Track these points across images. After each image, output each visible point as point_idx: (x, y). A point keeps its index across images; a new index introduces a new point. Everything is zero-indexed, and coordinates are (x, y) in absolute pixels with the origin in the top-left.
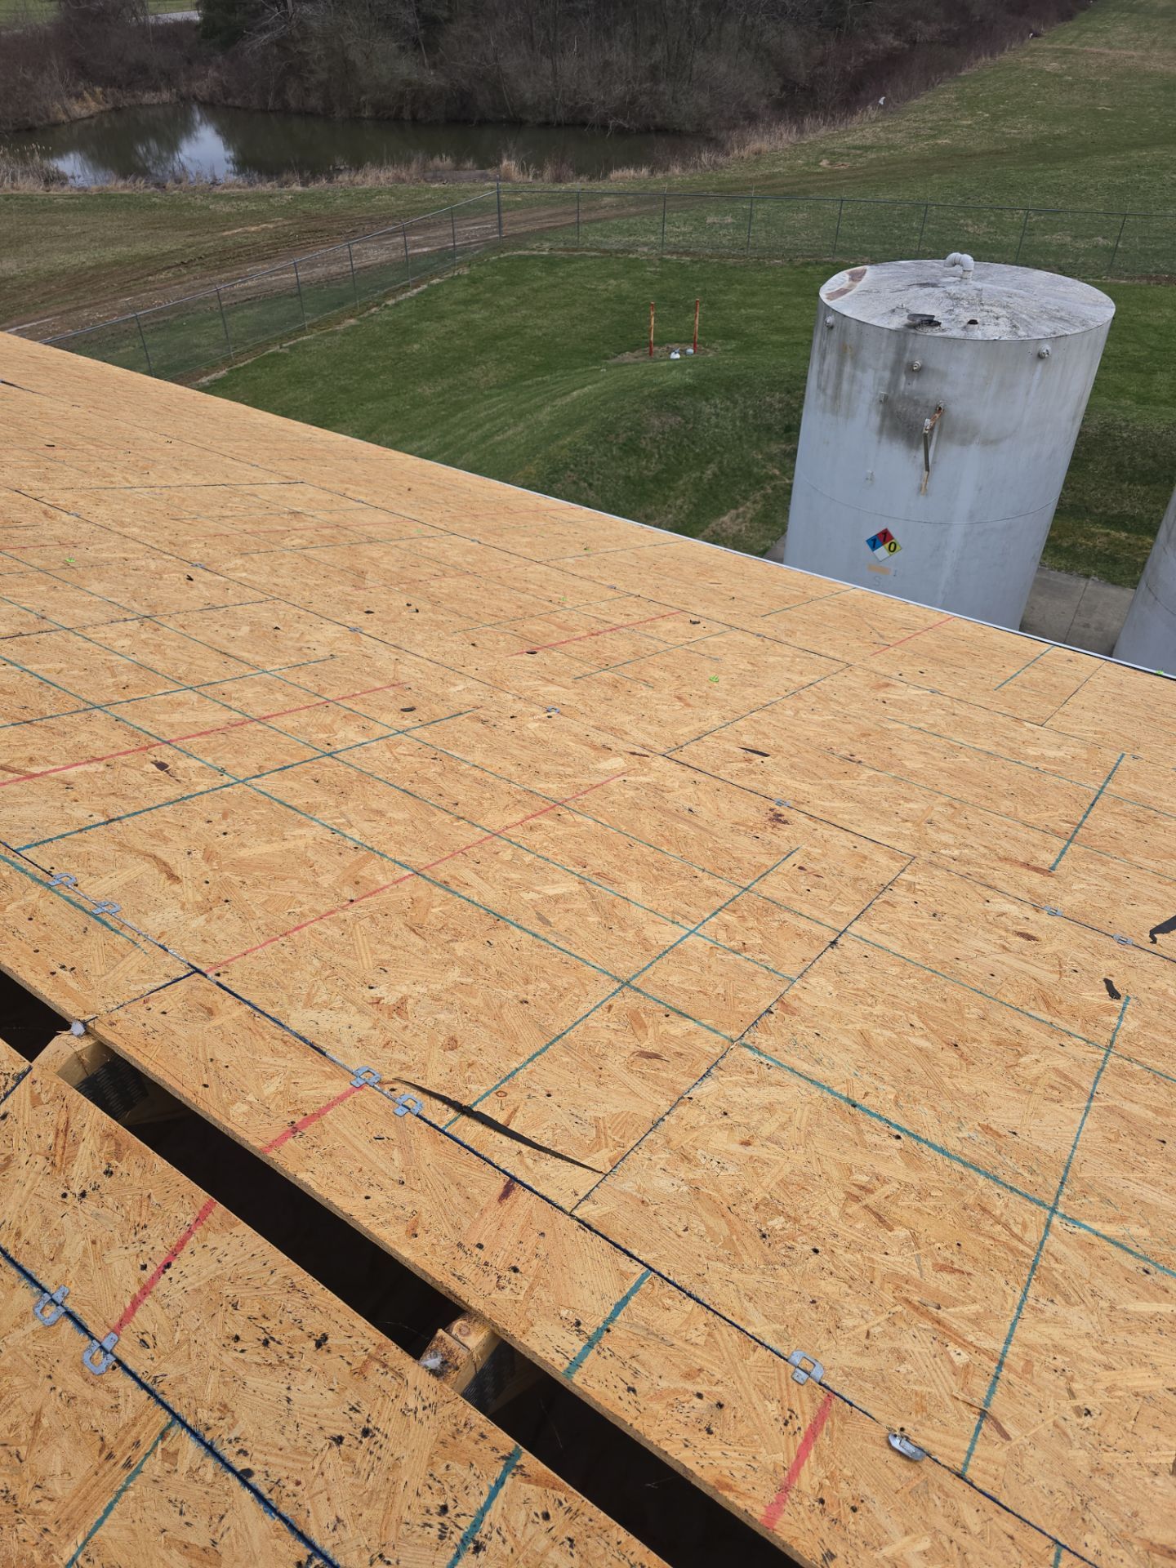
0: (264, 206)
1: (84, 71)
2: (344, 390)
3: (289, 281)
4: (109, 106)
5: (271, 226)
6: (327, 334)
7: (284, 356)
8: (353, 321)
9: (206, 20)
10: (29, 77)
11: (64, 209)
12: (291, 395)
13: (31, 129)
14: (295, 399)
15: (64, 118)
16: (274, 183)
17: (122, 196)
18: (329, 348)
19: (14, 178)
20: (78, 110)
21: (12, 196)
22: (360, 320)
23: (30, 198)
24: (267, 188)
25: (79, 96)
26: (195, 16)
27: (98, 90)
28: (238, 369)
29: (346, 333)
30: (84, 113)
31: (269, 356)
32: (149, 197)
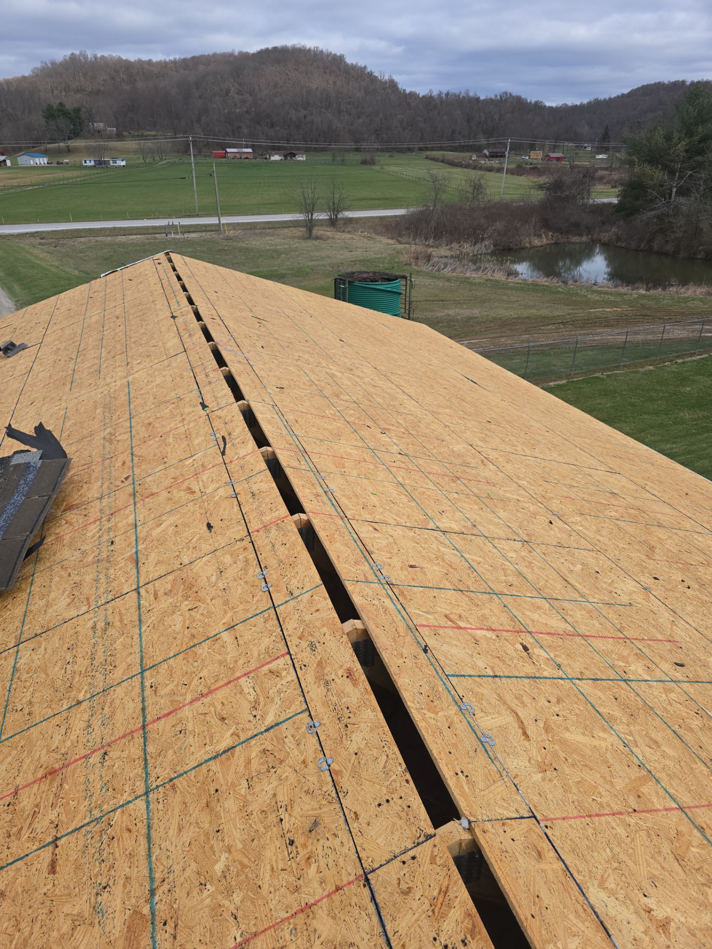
0: (619, 299)
1: (546, 225)
2: (632, 405)
3: (620, 340)
4: (553, 242)
5: (619, 310)
6: (633, 372)
7: (602, 379)
8: (651, 368)
9: (620, 203)
10: (518, 225)
11: (512, 289)
12: (599, 401)
13: (510, 249)
14: (600, 404)
15: (528, 245)
16: (630, 288)
17: (543, 285)
18: (630, 380)
19: (494, 271)
20: (537, 242)
21: (489, 280)
22: (657, 368)
23: (498, 281)
24: (623, 290)
25: (539, 236)
26: (615, 201)
27: (550, 233)
28: (573, 382)
29: (645, 373)
30: (539, 244)
31: (593, 377)
32: (557, 287)
